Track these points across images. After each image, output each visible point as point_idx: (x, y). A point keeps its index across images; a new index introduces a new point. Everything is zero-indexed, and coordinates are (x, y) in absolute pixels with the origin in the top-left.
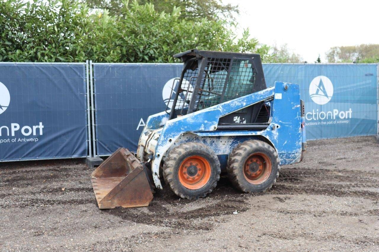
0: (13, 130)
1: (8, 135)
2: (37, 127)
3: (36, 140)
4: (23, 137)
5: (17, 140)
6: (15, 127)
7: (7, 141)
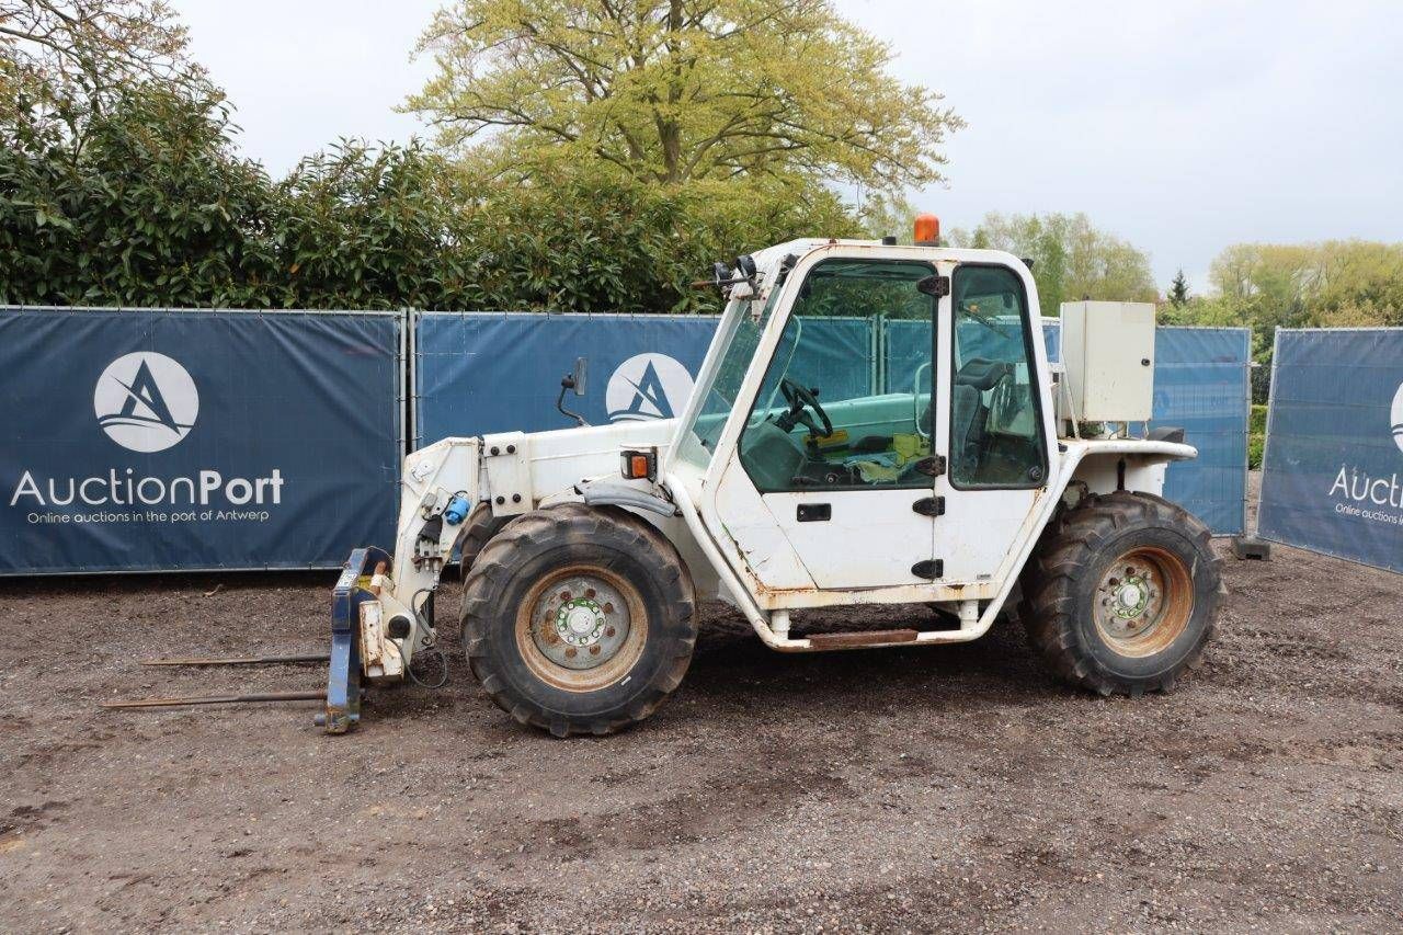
0: (205, 488)
1: (192, 501)
2: (266, 481)
3: (264, 516)
4: (230, 506)
5: (214, 516)
6: (211, 480)
7: (188, 517)
